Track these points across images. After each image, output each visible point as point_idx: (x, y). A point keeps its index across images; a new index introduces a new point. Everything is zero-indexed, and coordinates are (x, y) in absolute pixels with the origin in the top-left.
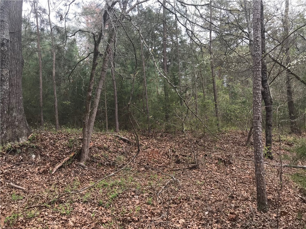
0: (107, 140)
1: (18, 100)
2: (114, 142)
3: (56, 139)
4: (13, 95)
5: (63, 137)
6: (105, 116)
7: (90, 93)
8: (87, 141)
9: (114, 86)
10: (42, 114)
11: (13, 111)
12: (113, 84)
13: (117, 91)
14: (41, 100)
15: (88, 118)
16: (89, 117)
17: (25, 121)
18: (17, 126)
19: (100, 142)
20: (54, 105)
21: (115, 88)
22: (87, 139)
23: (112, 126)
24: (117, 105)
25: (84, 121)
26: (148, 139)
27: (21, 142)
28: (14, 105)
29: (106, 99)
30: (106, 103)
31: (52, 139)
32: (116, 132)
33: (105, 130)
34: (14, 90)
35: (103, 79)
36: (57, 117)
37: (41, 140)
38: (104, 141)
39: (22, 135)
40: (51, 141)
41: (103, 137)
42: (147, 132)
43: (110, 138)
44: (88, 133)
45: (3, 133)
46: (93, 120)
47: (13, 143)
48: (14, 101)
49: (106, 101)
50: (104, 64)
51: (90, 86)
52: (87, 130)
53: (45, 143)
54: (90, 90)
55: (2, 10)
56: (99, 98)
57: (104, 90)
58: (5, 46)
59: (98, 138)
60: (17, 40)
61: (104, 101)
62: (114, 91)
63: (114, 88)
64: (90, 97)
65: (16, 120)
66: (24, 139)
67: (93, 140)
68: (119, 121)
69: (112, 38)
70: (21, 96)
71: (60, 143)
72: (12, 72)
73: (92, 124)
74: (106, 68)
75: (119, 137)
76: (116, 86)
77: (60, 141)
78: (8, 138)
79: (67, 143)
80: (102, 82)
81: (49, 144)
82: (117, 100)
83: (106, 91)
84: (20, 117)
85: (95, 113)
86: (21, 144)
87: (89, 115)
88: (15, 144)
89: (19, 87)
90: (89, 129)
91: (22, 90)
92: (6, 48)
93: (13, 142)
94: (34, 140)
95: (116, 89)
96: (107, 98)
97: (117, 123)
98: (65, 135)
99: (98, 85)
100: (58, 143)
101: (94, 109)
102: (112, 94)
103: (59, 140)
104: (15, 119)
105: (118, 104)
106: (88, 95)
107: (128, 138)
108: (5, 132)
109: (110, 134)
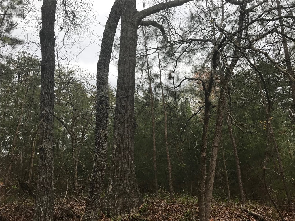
0: (231, 215)
1: (129, 165)
2: (241, 218)
3: (169, 212)
4: (125, 159)
5: (177, 208)
6: (225, 181)
7: (204, 153)
8: (205, 218)
9: (233, 144)
10: (156, 179)
11: (125, 178)
12: (232, 141)
13: (237, 150)
14: (155, 163)
15: (205, 186)
16: (206, 184)
17: (137, 189)
18: (129, 195)
19: (223, 217)
20: (168, 169)
21: (235, 145)
22: (205, 215)
23: (235, 194)
24: (239, 167)
25: (199, 190)
26: (291, 216)
27: (132, 214)
28: (126, 170)
29: (224, 159)
30: (225, 165)
31: (164, 212)
32: (242, 203)
33: (228, 200)
34: (126, 154)
35: (218, 134)
36: (171, 183)
37: (153, 212)
38: (228, 216)
39: (133, 205)
40: (164, 214)
41: (225, 210)
42: (286, 203)
43: (235, 212)
44: (206, 206)
45: (115, 203)
46: (211, 188)
47: (123, 215)
48: (125, 166)
49: (225, 162)
50: (219, 117)
51: (204, 145)
52: (204, 202)
53: (157, 217)
54: (204, 149)
55: (101, 66)
56: (215, 159)
57: (221, 149)
58: (104, 103)
59: (219, 212)
60: (130, 104)
61: (223, 162)
62: (234, 149)
63: (233, 146)
64: (205, 158)
65: (128, 188)
66: (135, 211)
67: (214, 215)
68: (244, 188)
69: (225, 85)
70: (133, 161)
71: (173, 217)
72: (125, 135)
73: (210, 193)
74: (221, 121)
75: (247, 211)
76: (236, 143)
77: (174, 214)
78: (119, 208)
79: (182, 218)
80: (217, 138)
81: (161, 218)
82: (239, 160)
83: (224, 150)
84: (131, 183)
85: (213, 178)
86: (131, 217)
87: (205, 181)
88: (126, 216)
89: (130, 150)
90: (206, 201)
91: (134, 153)
92: (104, 106)
93: (124, 213)
94: (145, 211)
95: (235, 147)
96: (226, 158)
97: (242, 191)
98: (179, 206)
99: (213, 143)
100: (172, 217)
101: (211, 173)
102: (231, 154)
103: (173, 212)
104: (127, 186)
105: (240, 165)
106: (202, 156)
107: (260, 214)
108: (116, 201)
109: (235, 206)
